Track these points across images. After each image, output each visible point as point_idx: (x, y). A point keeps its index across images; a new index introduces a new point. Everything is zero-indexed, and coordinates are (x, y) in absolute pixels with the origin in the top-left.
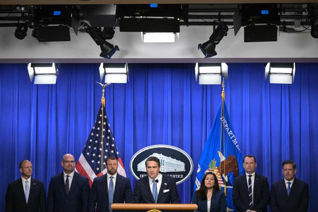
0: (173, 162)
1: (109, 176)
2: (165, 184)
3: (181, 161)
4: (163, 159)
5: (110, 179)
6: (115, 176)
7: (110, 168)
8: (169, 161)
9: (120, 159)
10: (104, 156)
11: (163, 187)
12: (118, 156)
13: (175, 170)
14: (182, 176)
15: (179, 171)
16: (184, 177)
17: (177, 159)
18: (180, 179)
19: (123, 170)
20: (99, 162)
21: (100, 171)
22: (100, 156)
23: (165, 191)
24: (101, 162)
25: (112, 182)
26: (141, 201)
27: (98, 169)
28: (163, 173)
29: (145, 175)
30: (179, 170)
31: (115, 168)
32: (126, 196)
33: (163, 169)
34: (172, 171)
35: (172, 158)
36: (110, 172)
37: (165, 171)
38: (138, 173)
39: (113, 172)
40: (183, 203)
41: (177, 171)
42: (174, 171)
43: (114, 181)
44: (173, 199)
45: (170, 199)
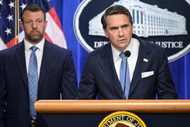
0: (161, 16)
1: (28, 45)
2: (146, 60)
3: (178, 13)
4: (140, 10)
5: (30, 51)
6: (41, 45)
7: (30, 30)
8: (153, 14)
9: (53, 10)
10: (21, 5)
11: (140, 67)
12: (50, 5)
13: (167, 32)
14: (180, 44)
15: (174, 34)
16: (185, 46)
17: (169, 10)
18: (177, 50)
19: (61, 34)
20: (10, 18)
21: (12, 36)
22: (12, 5)
23: (145, 75)
24: (14, 17)
25: (34, 57)
26: (97, 95)
27: (8, 31)
28: (140, 39)
29: (105, 43)
30: (173, 32)
31: (40, 29)
32: (63, 86)
33: (141, 30)
34: (159, 34)
35: (159, 7)
36: (29, 38)
37: (146, 35)
38: (91, 40)
39: (36, 37)
40: (183, 98)
41: (169, 34)
42: (165, 34)
43: (39, 55)
44: (161, 91)
45: (156, 91)
